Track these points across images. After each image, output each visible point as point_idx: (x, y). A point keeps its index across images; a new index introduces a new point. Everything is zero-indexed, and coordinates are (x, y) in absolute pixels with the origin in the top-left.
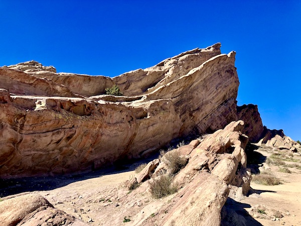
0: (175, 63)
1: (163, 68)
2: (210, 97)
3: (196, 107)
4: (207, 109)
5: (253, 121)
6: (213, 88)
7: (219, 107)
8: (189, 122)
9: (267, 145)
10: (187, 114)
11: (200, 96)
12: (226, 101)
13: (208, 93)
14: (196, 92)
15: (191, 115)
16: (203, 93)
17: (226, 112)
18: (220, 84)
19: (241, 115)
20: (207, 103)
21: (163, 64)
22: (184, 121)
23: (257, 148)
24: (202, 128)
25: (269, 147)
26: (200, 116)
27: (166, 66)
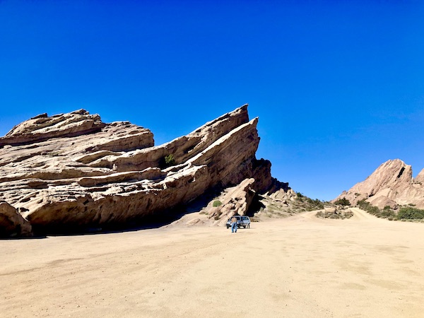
0: (210, 130)
1: (200, 134)
2: (233, 159)
3: (222, 167)
4: (230, 168)
5: (264, 177)
6: (236, 152)
7: (238, 166)
8: (216, 178)
9: (270, 196)
10: (215, 173)
11: (226, 158)
12: (245, 161)
13: (232, 155)
14: (223, 155)
15: (218, 174)
16: (228, 156)
17: (244, 170)
18: (241, 149)
19: (255, 172)
20: (230, 164)
21: (199, 131)
22: (212, 178)
23: (262, 198)
24: (224, 183)
25: (271, 199)
26: (224, 174)
27: (203, 133)
